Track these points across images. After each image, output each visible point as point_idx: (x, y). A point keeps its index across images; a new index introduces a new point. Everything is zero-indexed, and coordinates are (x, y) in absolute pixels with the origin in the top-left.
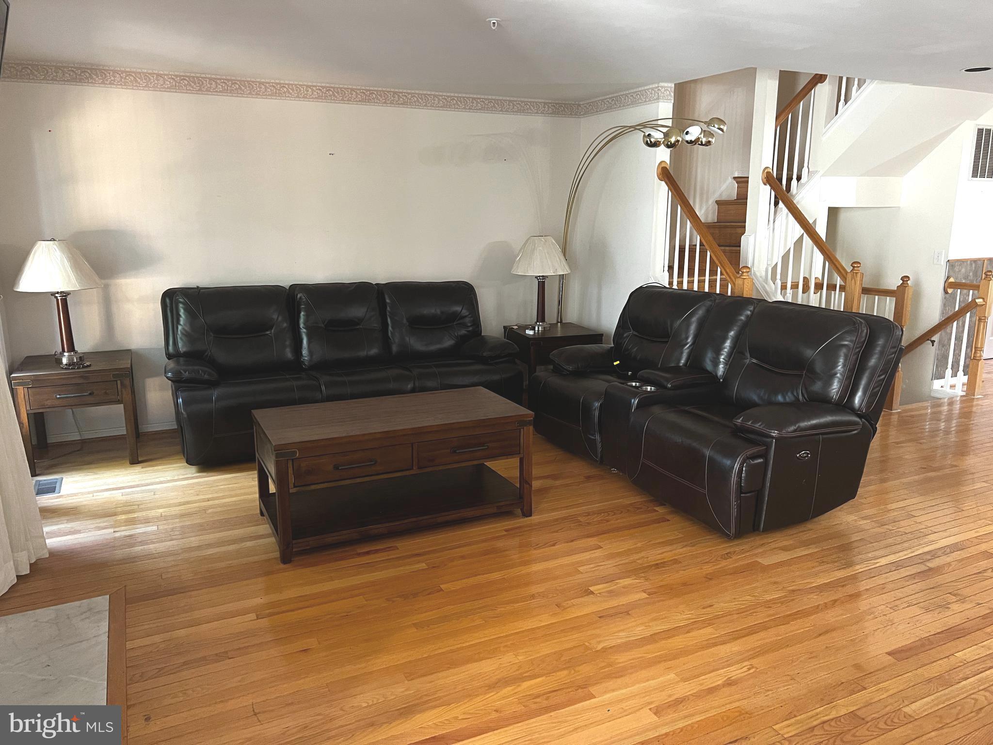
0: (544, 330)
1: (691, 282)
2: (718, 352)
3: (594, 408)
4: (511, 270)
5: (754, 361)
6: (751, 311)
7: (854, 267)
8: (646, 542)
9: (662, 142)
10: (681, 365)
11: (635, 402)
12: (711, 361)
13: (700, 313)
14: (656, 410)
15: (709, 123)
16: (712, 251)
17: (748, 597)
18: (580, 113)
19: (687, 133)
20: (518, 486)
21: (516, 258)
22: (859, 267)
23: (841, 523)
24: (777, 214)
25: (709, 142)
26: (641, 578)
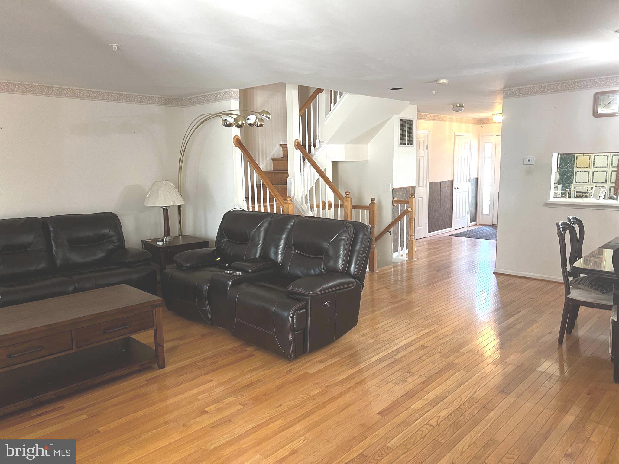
0: (170, 241)
1: (259, 207)
2: (277, 248)
3: (204, 290)
4: (143, 204)
5: (297, 251)
6: (293, 223)
7: (346, 194)
8: (241, 372)
9: (233, 124)
10: (257, 257)
11: (230, 283)
12: (274, 253)
13: (266, 225)
14: (243, 286)
15: (262, 113)
16: (270, 188)
17: (302, 395)
18: (183, 104)
19: (248, 119)
20: (154, 348)
21: (147, 195)
22: (349, 194)
23: (351, 341)
24: (305, 166)
25: (262, 124)
26: (238, 396)
